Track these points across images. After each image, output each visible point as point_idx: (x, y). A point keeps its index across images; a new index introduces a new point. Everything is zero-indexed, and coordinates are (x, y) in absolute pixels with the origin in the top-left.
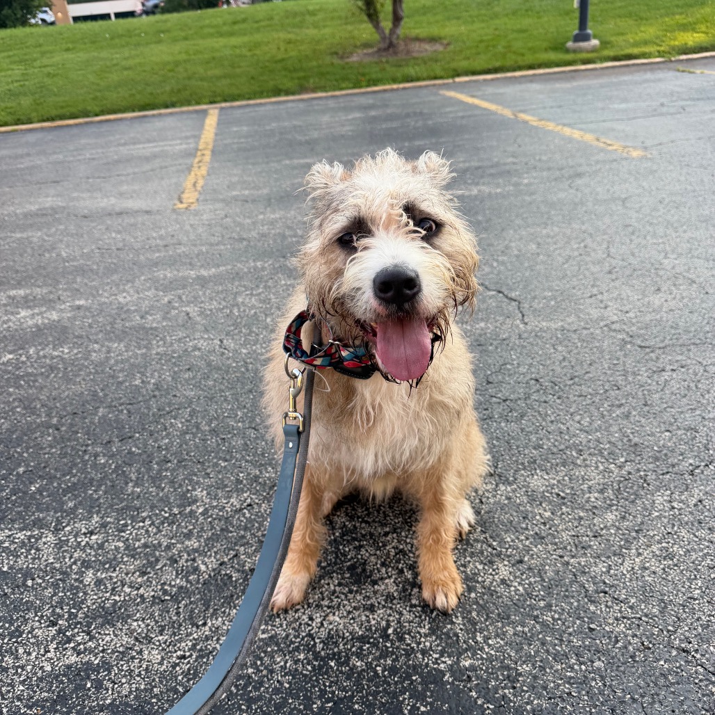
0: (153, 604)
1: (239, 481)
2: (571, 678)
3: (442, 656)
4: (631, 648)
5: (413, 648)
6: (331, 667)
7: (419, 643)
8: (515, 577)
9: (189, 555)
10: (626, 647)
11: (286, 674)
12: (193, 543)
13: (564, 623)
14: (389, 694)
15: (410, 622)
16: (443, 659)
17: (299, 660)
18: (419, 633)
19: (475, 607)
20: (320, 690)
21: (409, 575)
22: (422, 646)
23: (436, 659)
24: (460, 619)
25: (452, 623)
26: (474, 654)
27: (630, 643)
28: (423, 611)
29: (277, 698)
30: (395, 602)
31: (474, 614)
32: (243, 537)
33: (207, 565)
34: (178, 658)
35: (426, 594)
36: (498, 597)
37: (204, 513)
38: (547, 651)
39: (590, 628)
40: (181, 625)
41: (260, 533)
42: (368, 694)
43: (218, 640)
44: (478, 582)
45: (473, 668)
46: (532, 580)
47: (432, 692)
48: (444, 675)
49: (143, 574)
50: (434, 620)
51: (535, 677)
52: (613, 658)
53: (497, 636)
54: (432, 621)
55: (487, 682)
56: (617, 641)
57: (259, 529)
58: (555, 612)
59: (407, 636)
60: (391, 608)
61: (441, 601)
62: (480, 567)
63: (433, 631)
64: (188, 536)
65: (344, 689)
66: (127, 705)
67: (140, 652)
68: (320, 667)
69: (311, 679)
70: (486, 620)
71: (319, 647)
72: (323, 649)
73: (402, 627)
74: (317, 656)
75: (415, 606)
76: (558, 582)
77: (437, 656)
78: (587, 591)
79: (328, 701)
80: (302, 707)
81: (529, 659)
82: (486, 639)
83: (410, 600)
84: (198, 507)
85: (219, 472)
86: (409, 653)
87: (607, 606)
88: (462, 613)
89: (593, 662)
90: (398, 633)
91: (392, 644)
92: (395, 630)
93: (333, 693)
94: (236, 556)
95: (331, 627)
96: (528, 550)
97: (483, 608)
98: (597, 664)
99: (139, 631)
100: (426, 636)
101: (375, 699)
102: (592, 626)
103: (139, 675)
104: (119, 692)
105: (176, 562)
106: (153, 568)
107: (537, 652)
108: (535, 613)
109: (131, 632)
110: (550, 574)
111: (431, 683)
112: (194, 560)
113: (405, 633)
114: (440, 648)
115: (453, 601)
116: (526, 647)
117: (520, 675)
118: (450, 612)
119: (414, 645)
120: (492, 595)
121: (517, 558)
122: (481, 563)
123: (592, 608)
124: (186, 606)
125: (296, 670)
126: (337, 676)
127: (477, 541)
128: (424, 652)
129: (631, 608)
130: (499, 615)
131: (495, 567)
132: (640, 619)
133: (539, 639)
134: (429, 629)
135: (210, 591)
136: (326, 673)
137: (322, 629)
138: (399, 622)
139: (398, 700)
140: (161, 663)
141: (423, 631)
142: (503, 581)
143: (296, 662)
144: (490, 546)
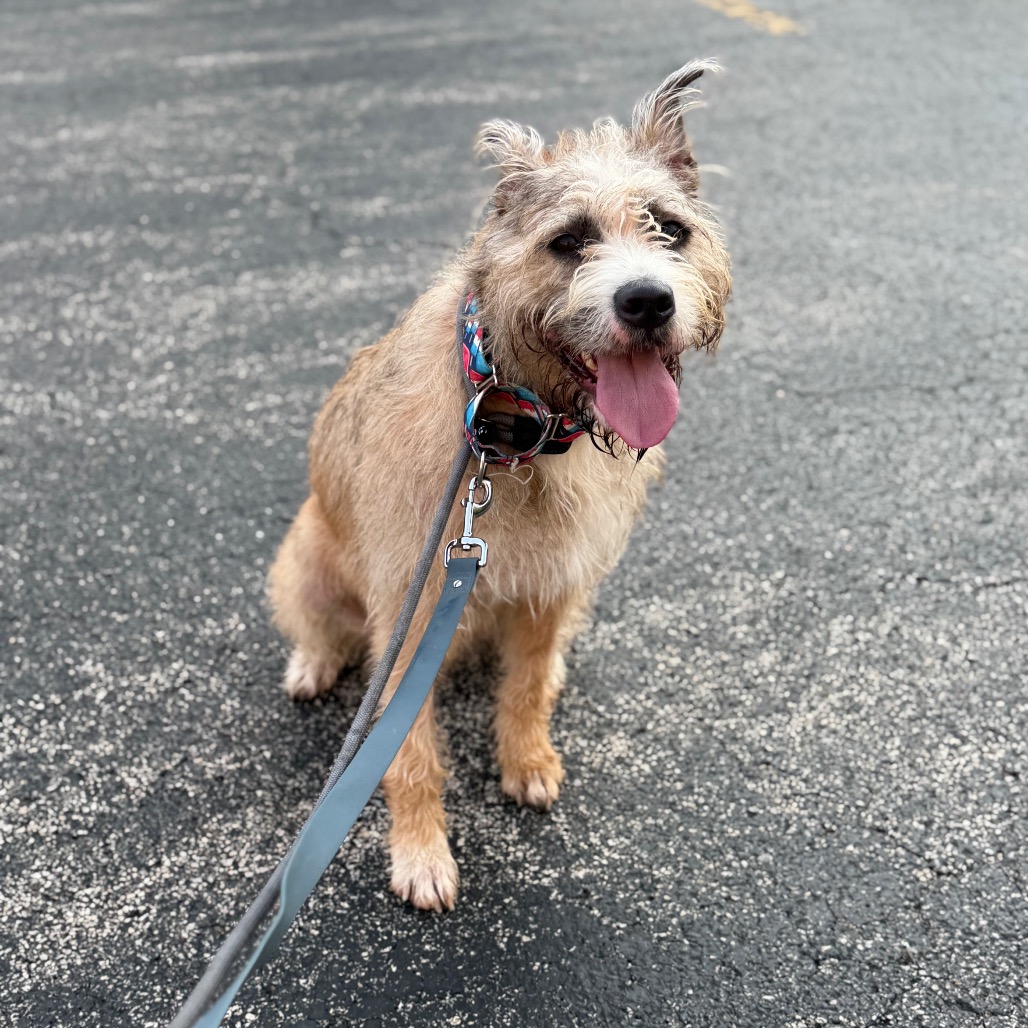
0: (60, 844)
1: (157, 646)
2: (728, 878)
3: (543, 867)
4: (808, 834)
5: (498, 862)
6: (380, 900)
7: (507, 854)
8: (637, 753)
9: (101, 765)
10: (800, 833)
11: (310, 918)
12: (103, 747)
13: (712, 809)
14: (473, 925)
15: (488, 828)
16: (546, 872)
17: (327, 896)
18: (504, 840)
19: (582, 798)
20: (368, 932)
21: (476, 763)
22: (511, 858)
23: (535, 873)
24: (563, 816)
25: (552, 823)
26: (590, 860)
27: (806, 827)
28: (507, 811)
29: (304, 951)
30: (461, 802)
31: (582, 808)
32: (190, 731)
33: (138, 778)
34: (126, 915)
36: (615, 782)
37: (110, 698)
38: (693, 848)
39: (749, 813)
40: (117, 869)
41: (218, 723)
42: (442, 930)
43: (188, 883)
44: (581, 764)
45: (590, 879)
46: (662, 754)
47: (535, 916)
48: (550, 893)
49: (27, 801)
50: (524, 822)
51: (679, 883)
52: (784, 848)
53: (619, 834)
54: (521, 823)
55: (613, 894)
56: (788, 826)
57: (215, 717)
58: (699, 794)
59: (487, 847)
60: (457, 812)
61: (536, 791)
62: (583, 743)
63: (524, 837)
64: (92, 735)
65: (404, 927)
66: (60, 988)
67: (60, 915)
68: (362, 903)
69: (350, 919)
70: (601, 814)
71: (355, 875)
72: (361, 878)
73: (477, 835)
74: (353, 888)
75: (493, 805)
76: (698, 754)
77: (537, 868)
78: (741, 763)
79: (383, 944)
80: (344, 958)
81: (668, 860)
82: (604, 839)
83: (484, 798)
84: (94, 691)
85: (117, 632)
86: (494, 868)
87: (771, 782)
88: (564, 808)
89: (756, 855)
90: (473, 844)
91: (467, 860)
92: (468, 841)
93: (389, 934)
94: (185, 760)
95: (368, 846)
96: (651, 713)
97: (594, 799)
98: (763, 857)
99: (48, 884)
100: (515, 843)
101: (454, 933)
102: (752, 809)
103: (68, 946)
104: (40, 974)
105: (81, 777)
106: (43, 791)
107: (679, 850)
108: (671, 799)
109: (35, 889)
110: (686, 744)
111: (533, 905)
112: (113, 772)
113: (483, 843)
114: (538, 858)
115: (554, 791)
116: (662, 845)
117: (658, 881)
118: (549, 806)
119: (500, 858)
120: (605, 780)
121: (637, 726)
122: (584, 737)
123: (751, 786)
124: (118, 841)
125: (325, 910)
126: (390, 911)
127: (573, 707)
128: (517, 866)
129: (805, 781)
130: (618, 805)
131: (605, 741)
132: (818, 794)
133: (679, 833)
134: (519, 834)
135: (155, 816)
136: (373, 908)
137: (354, 851)
138: (472, 829)
139: (488, 932)
140: (100, 925)
141: (509, 837)
142: (619, 760)
143: (324, 899)
144: (595, 712)
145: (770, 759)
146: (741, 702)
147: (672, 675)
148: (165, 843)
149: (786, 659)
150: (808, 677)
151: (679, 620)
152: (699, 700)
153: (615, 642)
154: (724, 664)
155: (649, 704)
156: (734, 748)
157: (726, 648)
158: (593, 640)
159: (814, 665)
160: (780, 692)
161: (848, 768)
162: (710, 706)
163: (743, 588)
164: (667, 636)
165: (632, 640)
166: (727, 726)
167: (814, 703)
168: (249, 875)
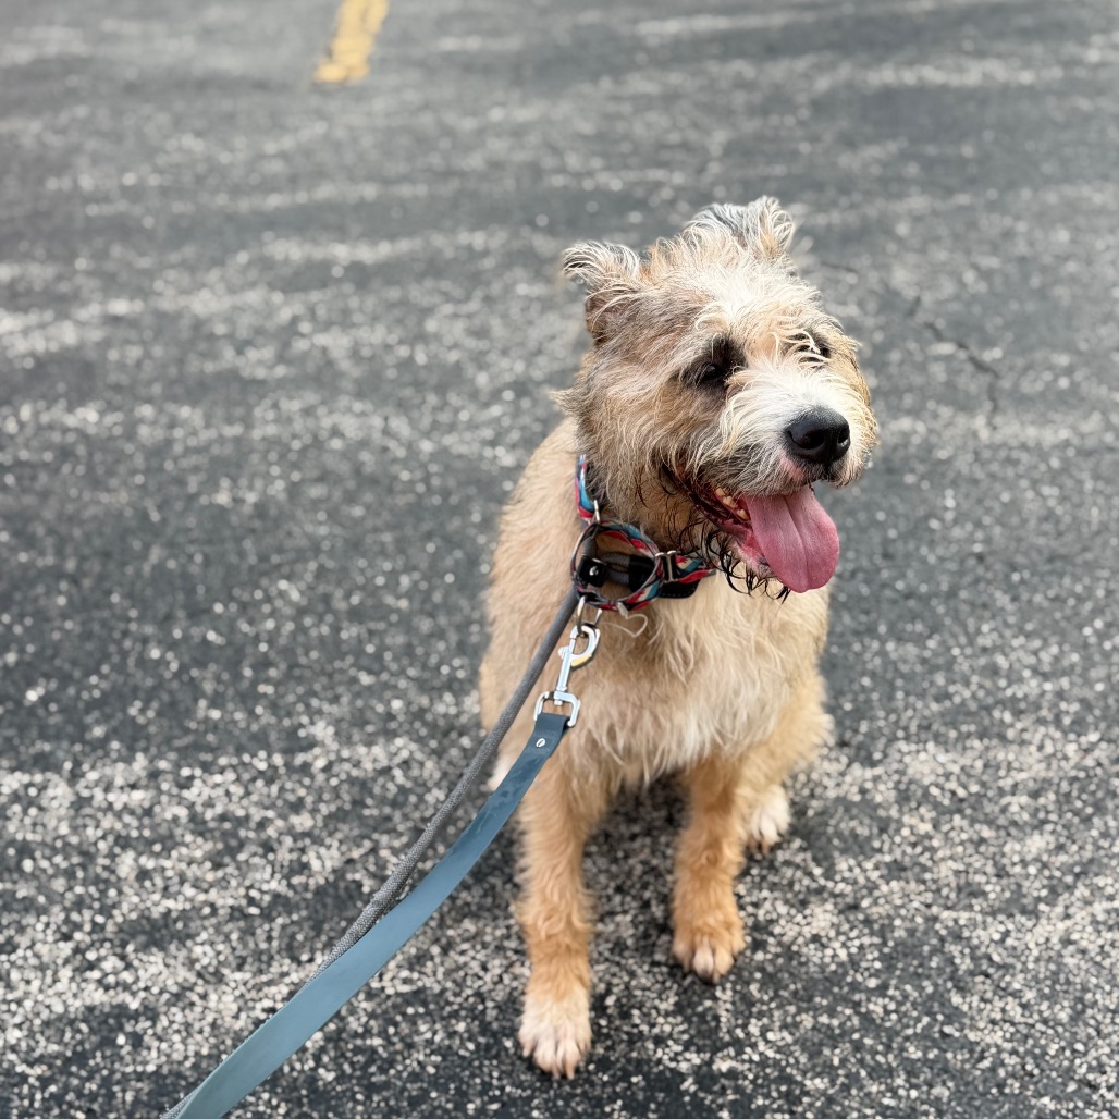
0: (231, 918)
1: (390, 716)
2: (888, 1107)
3: (686, 1049)
4: (1002, 1073)
5: (641, 1032)
6: (506, 1049)
7: (653, 1025)
8: (838, 933)
9: (295, 840)
10: (993, 1069)
11: (433, 1052)
12: (303, 821)
13: (900, 1020)
14: (590, 1099)
15: (644, 989)
16: (688, 1055)
17: (455, 1032)
18: (656, 1008)
19: (758, 975)
20: (483, 1083)
21: (657, 911)
22: (656, 1030)
23: (676, 1054)
24: (729, 993)
25: (715, 999)
26: (740, 1052)
27: (1002, 1064)
28: (672, 975)
29: (414, 1089)
30: (627, 954)
31: (754, 988)
32: (388, 819)
33: (323, 861)
35: (680, 947)
36: (801, 964)
37: (327, 769)
38: (861, 1062)
39: (941, 1032)
41: (417, 815)
42: (557, 1096)
44: (771, 934)
45: (732, 1074)
46: (866, 940)
47: (659, 1105)
48: (684, 1080)
49: (217, 866)
50: (685, 991)
51: (830, 1100)
52: (967, 1084)
53: (784, 1026)
54: (683, 991)
55: (751, 1098)
56: (982, 1058)
57: (416, 807)
58: (892, 998)
59: (635, 1012)
60: (618, 964)
61: (703, 961)
62: (782, 909)
63: (679, 1009)
64: (297, 807)
65: (519, 1085)
66: (179, 1075)
67: (204, 997)
68: (488, 1047)
69: (470, 1064)
70: (771, 1000)
71: (491, 1014)
72: (497, 1019)
73: (630, 996)
74: (485, 1028)
75: (658, 964)
76: (908, 949)
77: (679, 1048)
78: (956, 969)
79: (493, 1100)
80: (450, 1106)
81: (828, 1070)
82: (764, 1031)
83: (652, 953)
84: (316, 757)
85: (357, 695)
86: (635, 1039)
87: (983, 1000)
88: (734, 983)
89: (931, 1086)
90: (622, 1006)
91: (610, 1022)
92: (618, 1000)
93: (502, 1089)
94: (373, 850)
95: (515, 984)
96: (872, 887)
97: (771, 980)
98: (938, 1091)
99: (205, 961)
100: (667, 1014)
101: (567, 1104)
102: (947, 1029)
103: (201, 1032)
105: (272, 850)
106: (234, 858)
107: (844, 1061)
108: (857, 997)
109: (191, 962)
110: (900, 933)
111: (661, 1091)
112: (303, 851)
113: (633, 1007)
114: (685, 1037)
115: (723, 962)
116: (827, 1052)
117: (807, 1093)
118: (716, 978)
119: (645, 1028)
120: (791, 959)
121: (849, 900)
122: (786, 902)
123: (956, 999)
124: (284, 927)
125: (449, 1047)
126: (513, 1064)
127: (787, 863)
128: (660, 1041)
129: (1024, 1006)
130: (795, 993)
131: (807, 912)
132: (1033, 1026)
133: (851, 1041)
134: (676, 1004)
135: (324, 906)
136: (497, 1057)
137: (500, 987)
138: (627, 987)
139: (603, 1112)
141: (663, 1006)
142: (816, 938)
144: (810, 874)
145: (991, 971)
146: (984, 894)
147: (914, 845)
148: (324, 938)
149: (1060, 848)
150: (1077, 876)
151: (947, 776)
152: (935, 881)
153: (863, 791)
154: (982, 841)
155: (875, 875)
156: (954, 949)
157: (990, 822)
158: (838, 785)
159: (1091, 861)
160: (1035, 888)
161: (1080, 1000)
162: (945, 892)
163: (1041, 748)
164: (926, 794)
165: (884, 794)
166: (956, 921)
167: (1072, 911)
168: (390, 991)
